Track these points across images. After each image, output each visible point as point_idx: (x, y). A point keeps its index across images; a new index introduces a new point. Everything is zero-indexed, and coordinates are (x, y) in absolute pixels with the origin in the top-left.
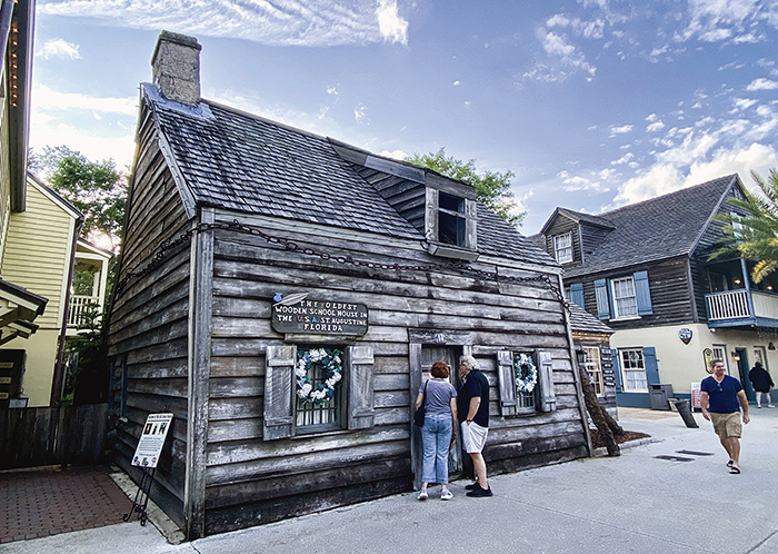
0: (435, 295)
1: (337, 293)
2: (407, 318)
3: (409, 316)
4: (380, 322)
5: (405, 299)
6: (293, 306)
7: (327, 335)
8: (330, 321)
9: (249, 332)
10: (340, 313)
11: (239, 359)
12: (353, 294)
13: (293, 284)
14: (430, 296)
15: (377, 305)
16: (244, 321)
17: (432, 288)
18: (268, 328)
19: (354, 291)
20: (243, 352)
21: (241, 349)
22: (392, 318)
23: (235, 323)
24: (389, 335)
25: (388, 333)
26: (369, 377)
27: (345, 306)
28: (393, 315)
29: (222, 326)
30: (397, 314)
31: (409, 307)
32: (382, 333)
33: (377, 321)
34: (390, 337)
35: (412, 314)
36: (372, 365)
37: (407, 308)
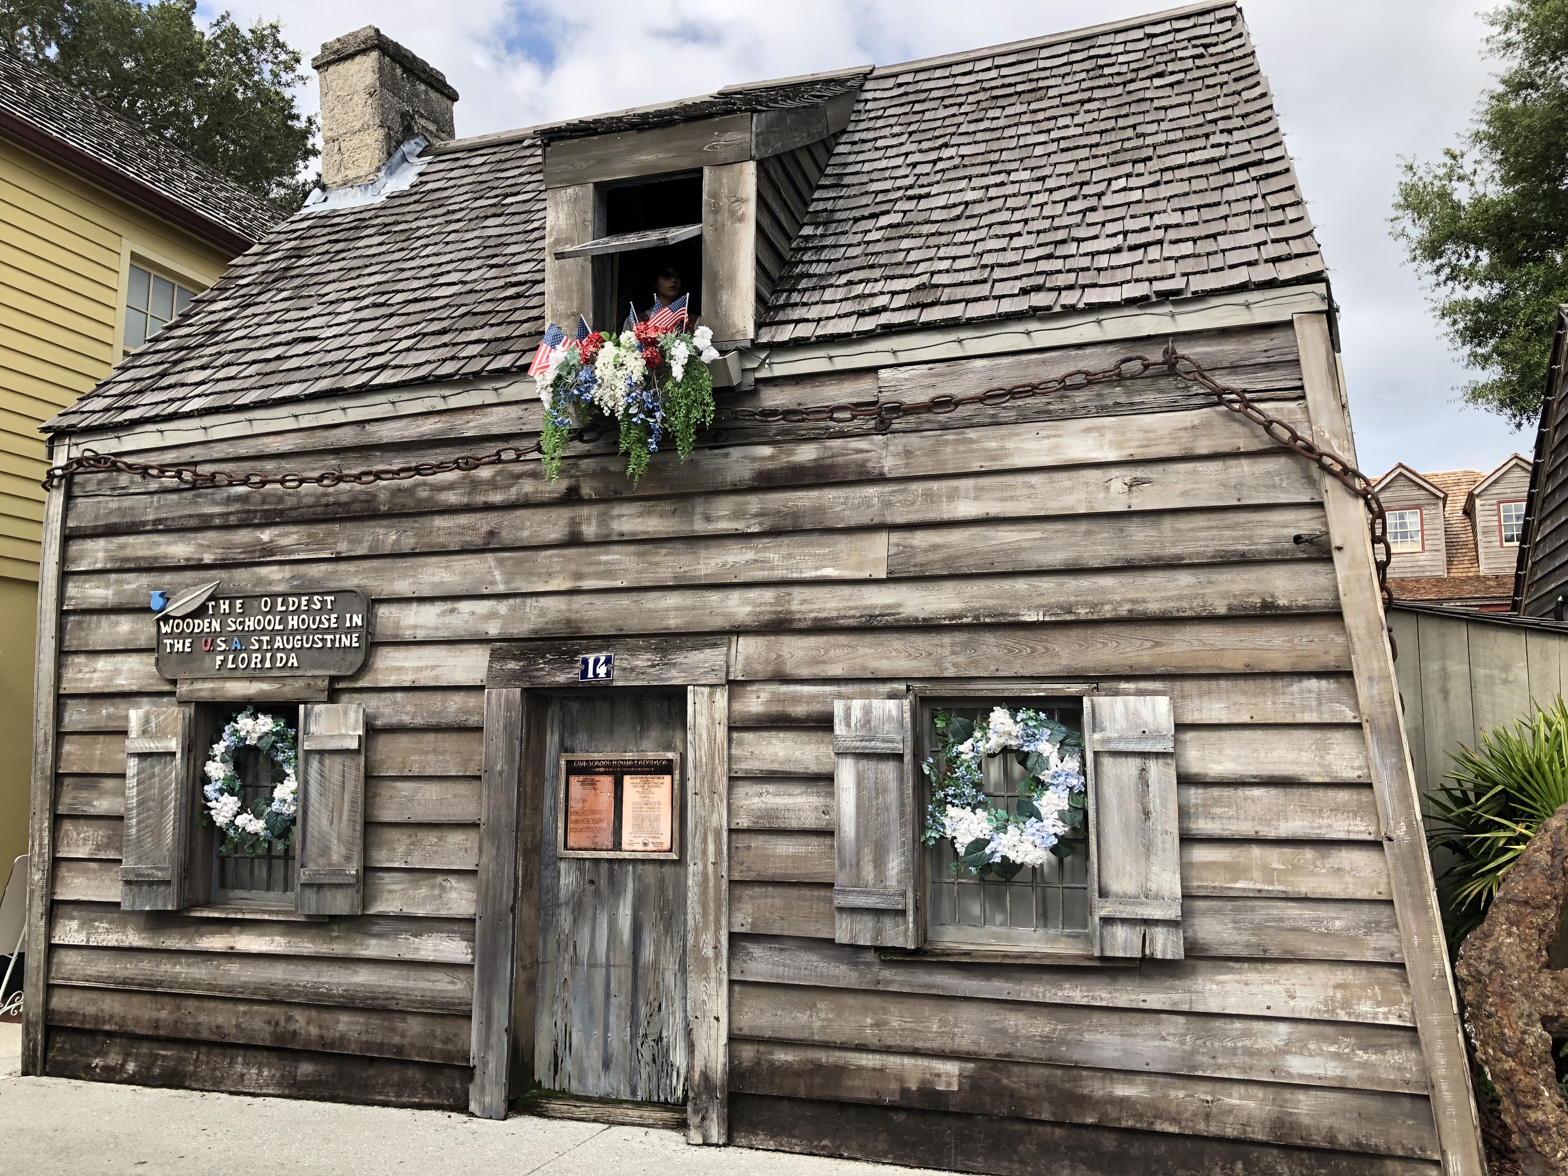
0: (588, 529)
1: (303, 568)
2: (492, 615)
3: (503, 607)
4: (408, 635)
5: (489, 557)
6: (194, 615)
7: (262, 679)
8: (271, 642)
9: (123, 683)
10: (293, 622)
12: (343, 567)
13: (199, 566)
14: (574, 539)
15: (402, 586)
16: (119, 658)
17: (581, 512)
18: (151, 670)
19: (339, 557)
21: (109, 717)
22: (447, 619)
23: (103, 664)
24: (434, 667)
25: (430, 663)
26: (350, 785)
27: (304, 599)
28: (452, 611)
29: (80, 671)
30: (465, 606)
31: (498, 578)
32: (415, 664)
33: (401, 632)
34: (433, 673)
35: (511, 601)
36: (357, 752)
37: (493, 583)
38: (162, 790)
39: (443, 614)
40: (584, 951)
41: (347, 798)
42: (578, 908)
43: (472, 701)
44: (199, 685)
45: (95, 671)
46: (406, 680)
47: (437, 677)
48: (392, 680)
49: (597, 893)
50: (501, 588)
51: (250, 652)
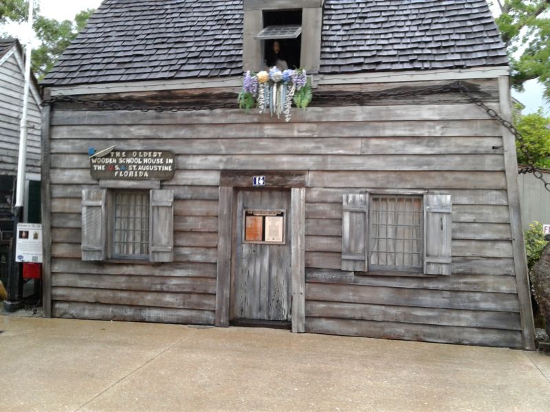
3: (224, 159)
4: (189, 167)
5: (220, 142)
6: (105, 157)
7: (134, 180)
8: (137, 168)
9: (76, 180)
10: (146, 161)
11: (70, 200)
13: (106, 139)
15: (187, 150)
16: (74, 171)
18: (89, 175)
20: (72, 195)
21: (71, 192)
22: (204, 162)
23: (67, 173)
24: (199, 179)
25: (198, 177)
26: (168, 218)
27: (150, 153)
28: (206, 159)
29: (58, 175)
30: (210, 158)
31: (223, 149)
32: (192, 177)
33: (187, 166)
35: (228, 157)
36: (171, 207)
37: (221, 150)
38: (96, 219)
39: (202, 160)
40: (252, 274)
41: (167, 222)
42: (250, 259)
43: (214, 191)
44: (108, 182)
45: (64, 175)
46: (189, 183)
47: (201, 182)
48: (184, 182)
49: (256, 255)
50: (224, 152)
51: (129, 171)
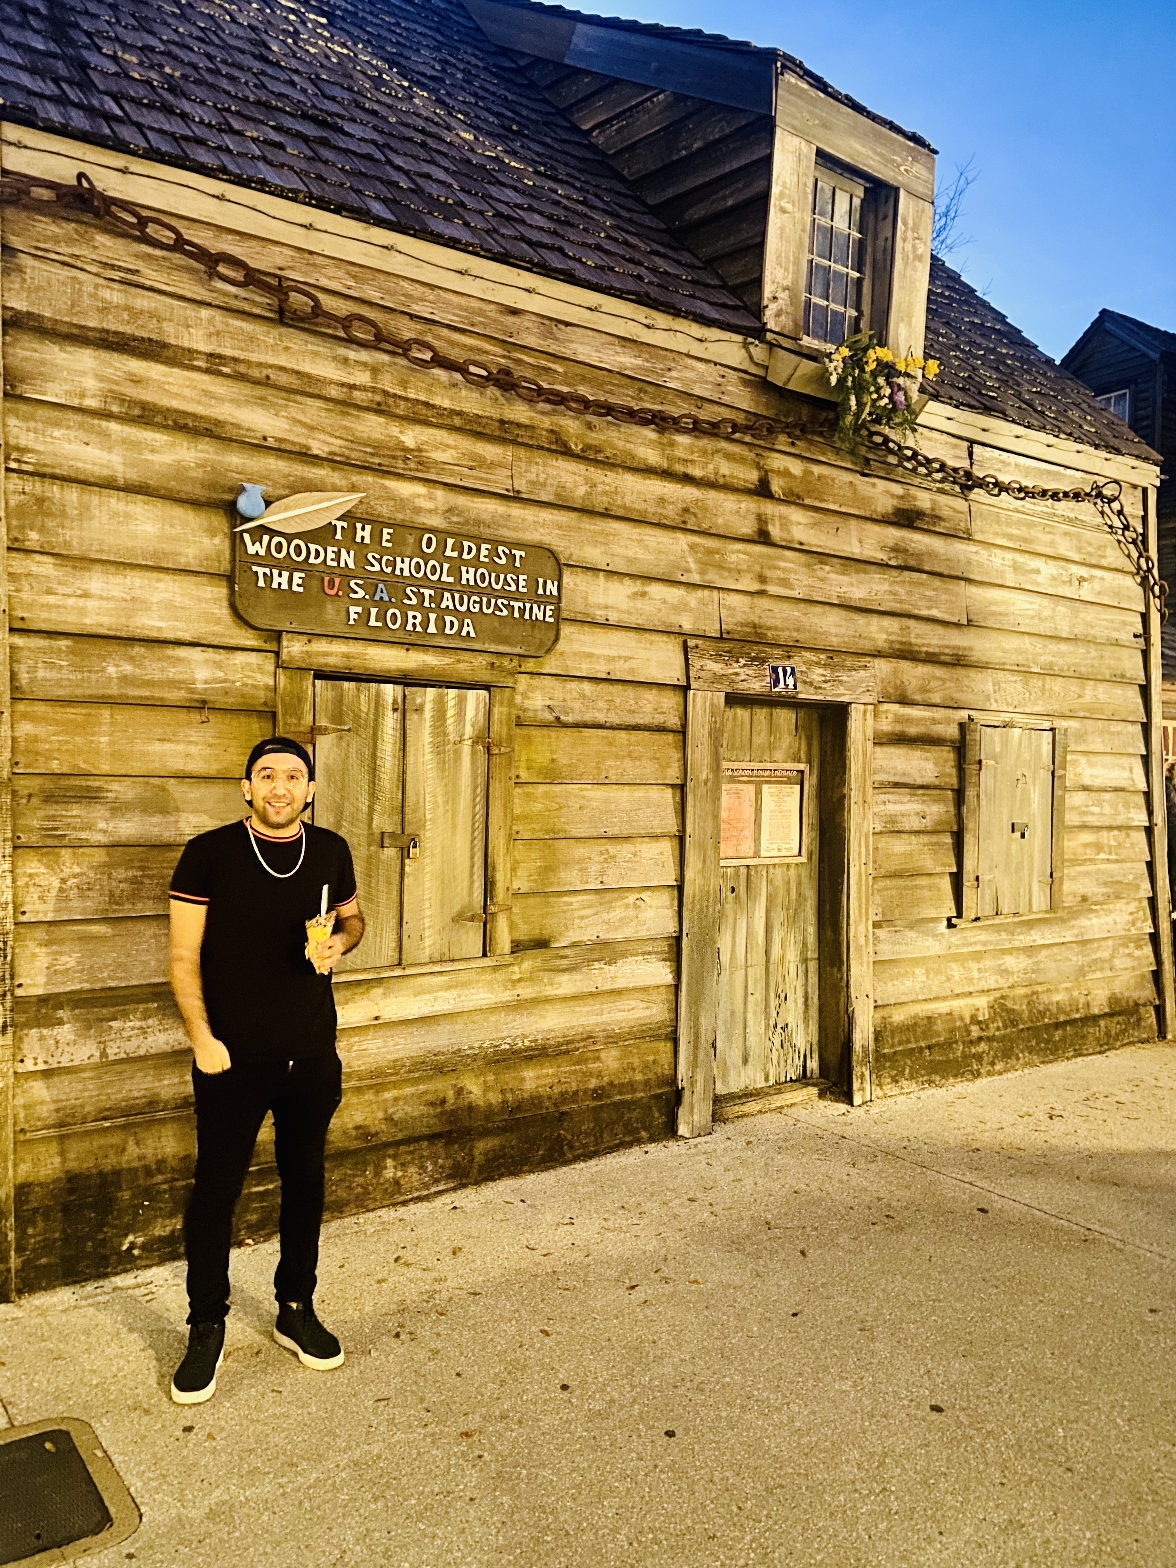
0: (775, 532)
1: (461, 500)
2: (686, 606)
3: (694, 598)
4: (599, 615)
5: (683, 540)
6: (309, 536)
7: (425, 647)
8: (437, 599)
10: (468, 575)
11: (122, 715)
12: (516, 511)
13: (304, 456)
14: (763, 537)
15: (594, 555)
17: (769, 508)
18: (223, 612)
19: (515, 497)
20: (134, 692)
21: (124, 679)
24: (627, 659)
25: (622, 654)
27: (484, 547)
28: (644, 594)
29: (49, 592)
31: (693, 566)
32: (606, 652)
33: (591, 611)
34: (627, 665)
35: (701, 593)
37: (688, 571)
39: (635, 596)
40: (726, 956)
44: (321, 646)
45: (86, 595)
46: (600, 670)
47: (632, 671)
48: (584, 669)
50: (696, 578)
